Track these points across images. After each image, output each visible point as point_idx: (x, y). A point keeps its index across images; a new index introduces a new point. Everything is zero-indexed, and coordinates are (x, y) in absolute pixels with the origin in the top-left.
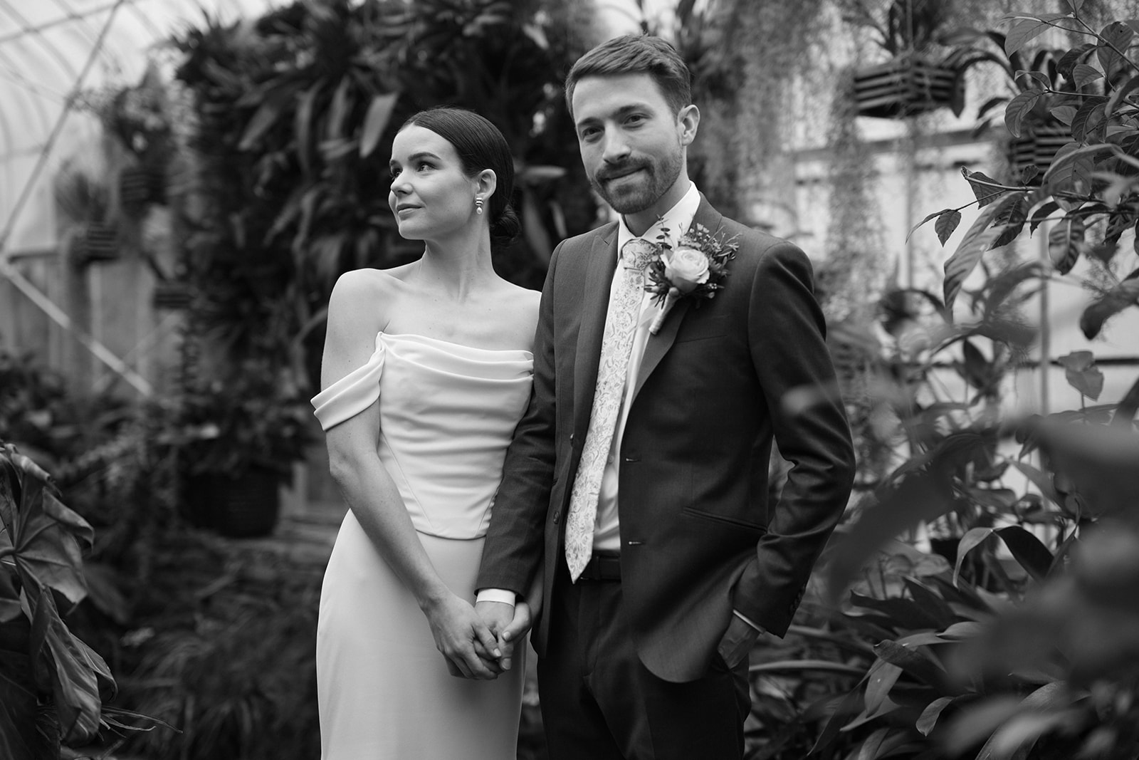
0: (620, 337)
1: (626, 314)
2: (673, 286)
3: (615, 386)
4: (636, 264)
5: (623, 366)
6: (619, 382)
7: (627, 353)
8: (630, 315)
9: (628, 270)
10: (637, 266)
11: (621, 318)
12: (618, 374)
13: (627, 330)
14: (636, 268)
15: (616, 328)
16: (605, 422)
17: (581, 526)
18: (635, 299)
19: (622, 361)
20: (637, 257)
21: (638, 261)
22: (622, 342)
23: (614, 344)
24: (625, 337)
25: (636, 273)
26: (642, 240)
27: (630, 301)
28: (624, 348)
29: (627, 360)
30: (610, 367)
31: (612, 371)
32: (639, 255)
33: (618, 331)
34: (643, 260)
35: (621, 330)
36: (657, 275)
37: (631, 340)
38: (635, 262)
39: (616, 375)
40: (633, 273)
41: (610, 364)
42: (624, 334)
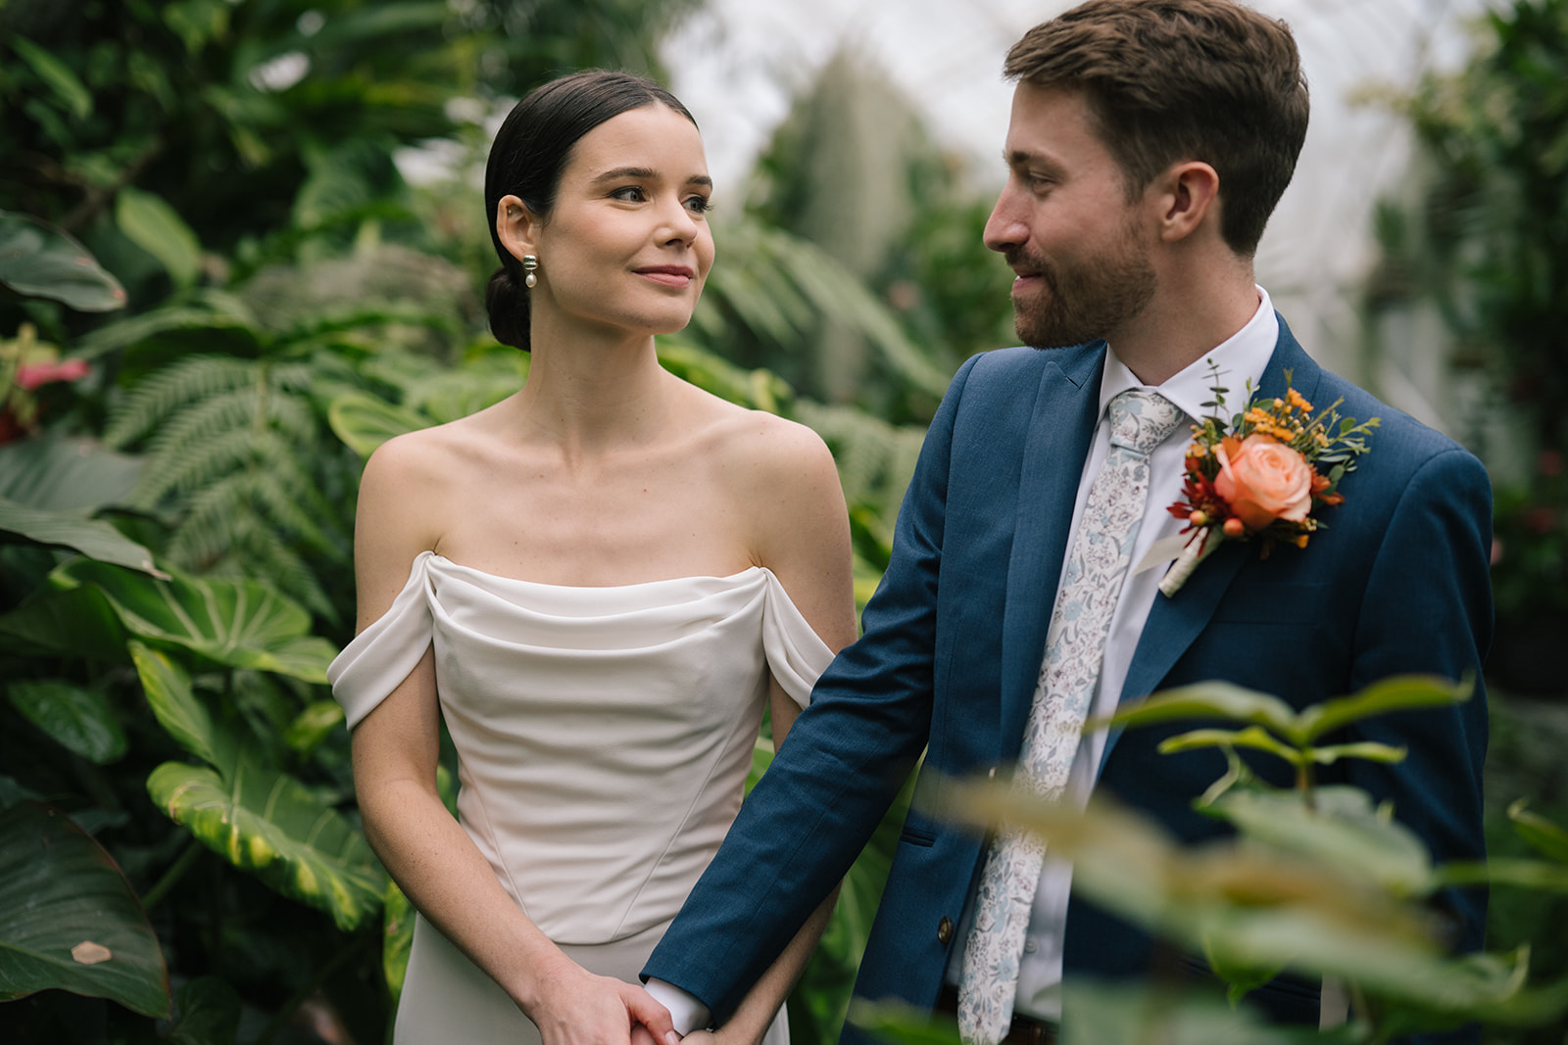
0: (1094, 584)
1: (1108, 539)
2: (1235, 517)
3: (1077, 684)
4: (1139, 440)
5: (1095, 644)
6: (1085, 677)
7: (1106, 618)
8: (1116, 541)
9: (1119, 452)
10: (1141, 445)
11: (1098, 547)
12: (1085, 659)
13: (1109, 571)
14: (1137, 448)
15: (1087, 565)
16: (1053, 753)
17: (991, 962)
18: (1130, 511)
19: (1094, 634)
20: (1142, 427)
21: (1143, 436)
22: (1098, 596)
23: (1081, 596)
24: (1103, 586)
25: (1135, 459)
26: (1157, 394)
27: (1118, 512)
28: (1101, 609)
29: (1103, 634)
30: (1069, 643)
31: (1073, 651)
32: (1148, 423)
33: (1091, 571)
34: (1153, 436)
35: (1098, 570)
36: (1199, 486)
37: (1115, 594)
38: (1136, 436)
39: (1081, 662)
40: (1130, 457)
41: (1071, 637)
42: (1102, 580)
